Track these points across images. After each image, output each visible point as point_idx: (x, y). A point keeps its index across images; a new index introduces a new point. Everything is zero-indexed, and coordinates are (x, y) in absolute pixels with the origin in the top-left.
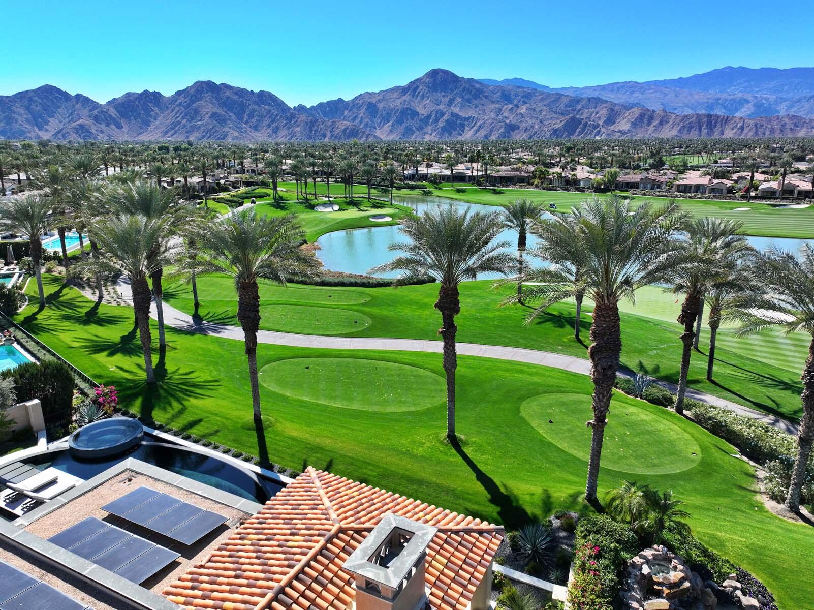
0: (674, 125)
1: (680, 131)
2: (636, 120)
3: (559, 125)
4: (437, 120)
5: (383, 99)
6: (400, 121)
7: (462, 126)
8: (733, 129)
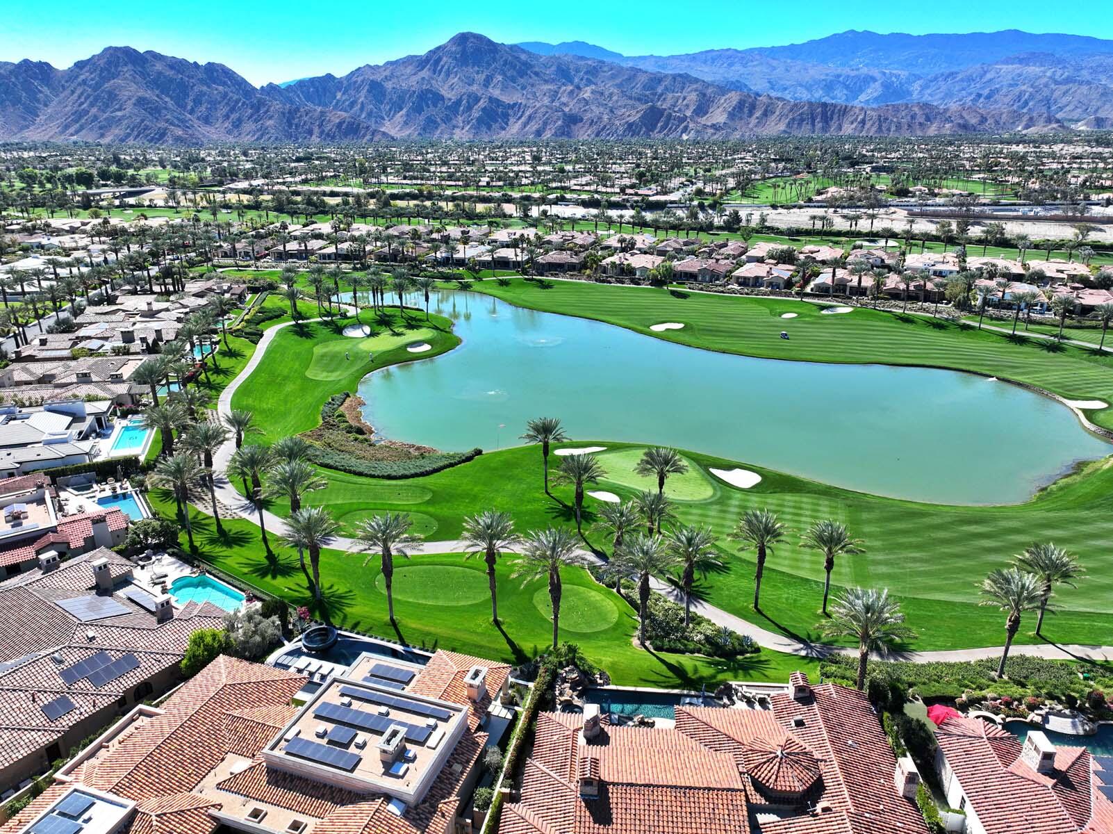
0: (781, 116)
1: (788, 125)
2: (734, 109)
3: (635, 117)
4: (469, 108)
5: (392, 76)
6: (418, 109)
7: (506, 117)
8: (852, 123)
